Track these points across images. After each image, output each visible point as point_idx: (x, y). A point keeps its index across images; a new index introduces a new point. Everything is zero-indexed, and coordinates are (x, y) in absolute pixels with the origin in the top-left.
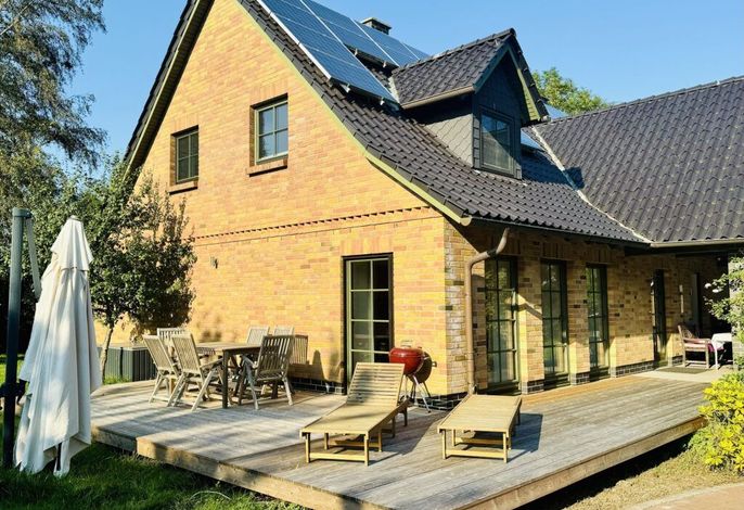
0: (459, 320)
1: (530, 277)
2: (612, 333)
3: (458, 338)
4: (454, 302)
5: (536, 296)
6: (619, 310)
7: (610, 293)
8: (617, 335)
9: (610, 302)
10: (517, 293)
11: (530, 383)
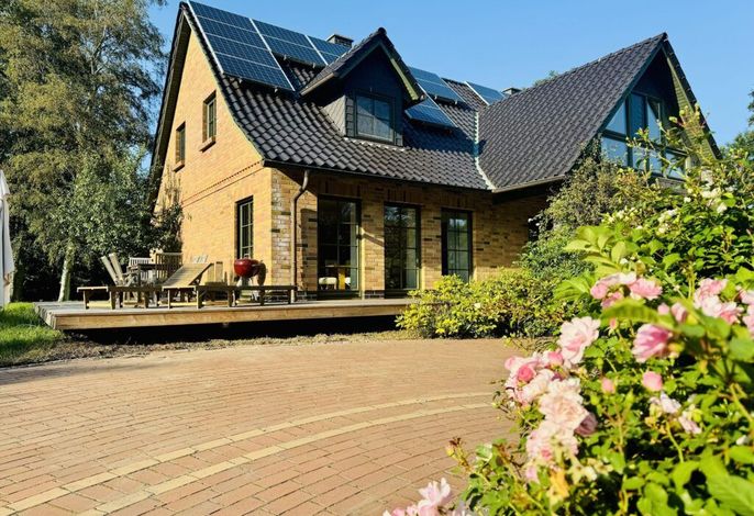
0: (286, 240)
1: (371, 214)
2: (475, 263)
3: (286, 253)
4: (281, 227)
5: (378, 229)
6: (483, 246)
7: (474, 232)
8: (479, 265)
9: (474, 239)
10: (360, 226)
11: (367, 292)
